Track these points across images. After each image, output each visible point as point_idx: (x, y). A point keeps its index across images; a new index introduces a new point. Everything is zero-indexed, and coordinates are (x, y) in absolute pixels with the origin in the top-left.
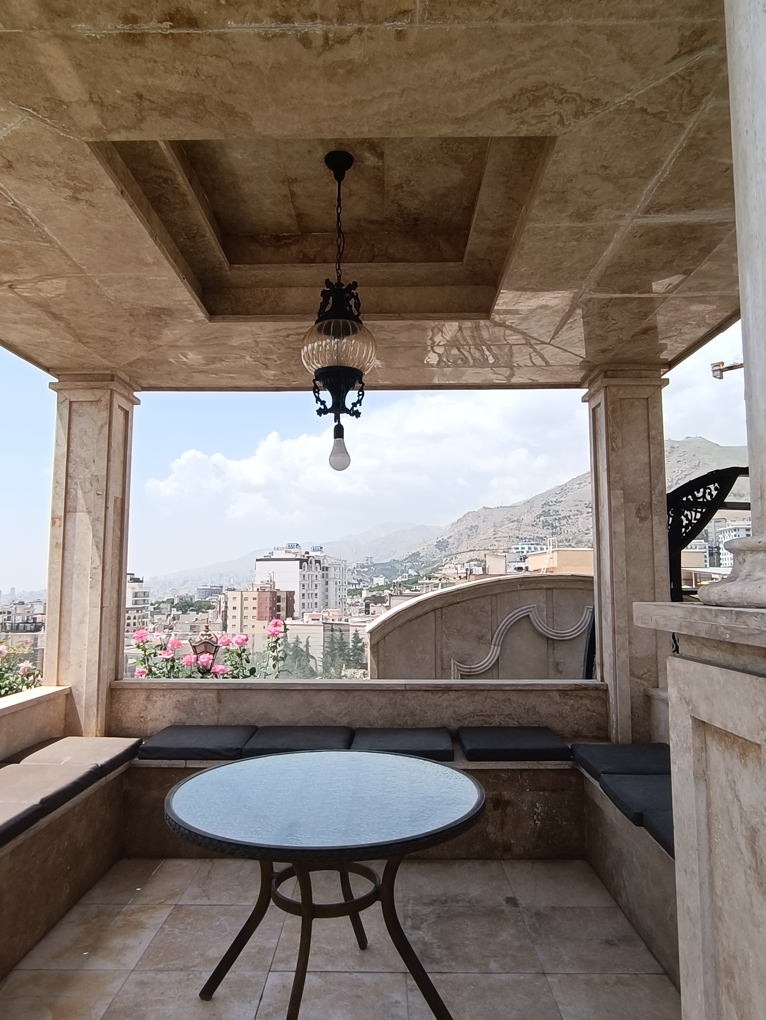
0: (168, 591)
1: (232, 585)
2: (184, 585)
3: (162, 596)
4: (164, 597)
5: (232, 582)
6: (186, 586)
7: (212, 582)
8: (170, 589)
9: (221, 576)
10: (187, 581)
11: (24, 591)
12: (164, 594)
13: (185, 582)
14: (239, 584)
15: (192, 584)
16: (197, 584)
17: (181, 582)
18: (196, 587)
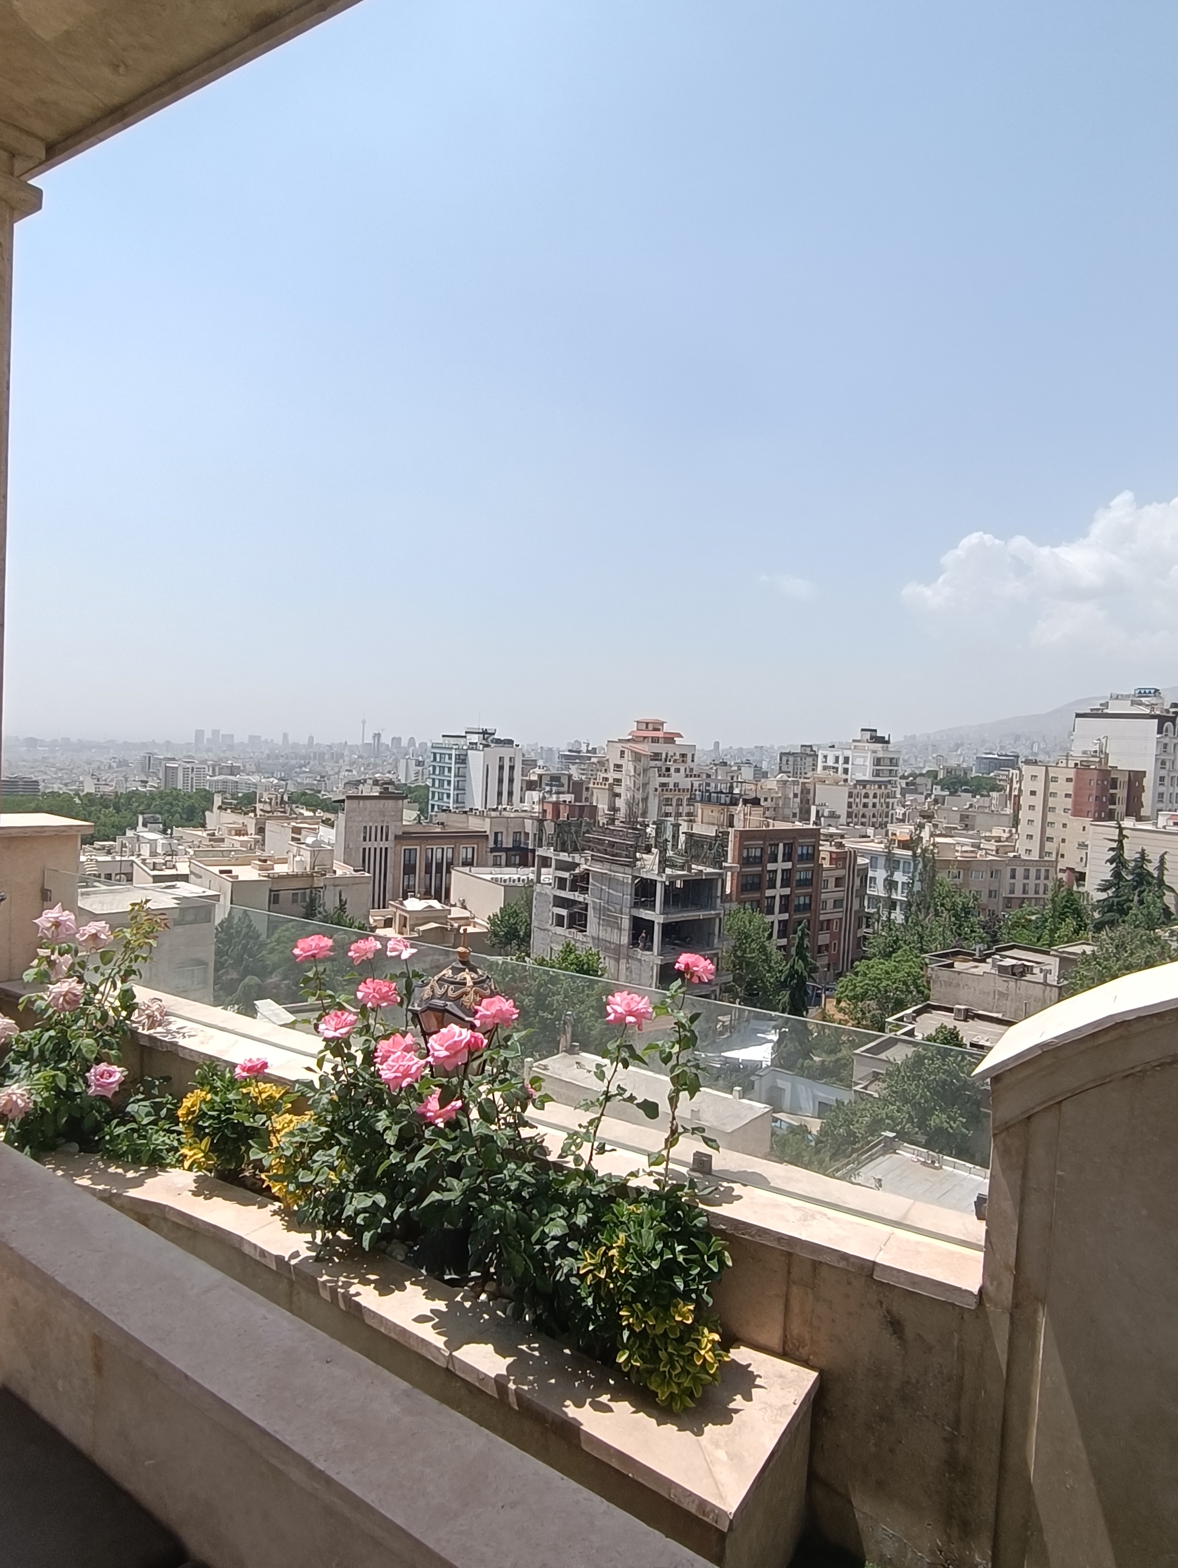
0: (930, 758)
1: (1036, 754)
2: (956, 751)
3: (921, 765)
4: (924, 767)
5: (1035, 750)
6: (959, 752)
7: (1002, 748)
8: (935, 755)
9: (1017, 738)
10: (962, 745)
11: (731, 748)
12: (925, 762)
13: (958, 746)
14: (1048, 753)
15: (969, 749)
16: (977, 749)
17: (951, 746)
18: (975, 754)
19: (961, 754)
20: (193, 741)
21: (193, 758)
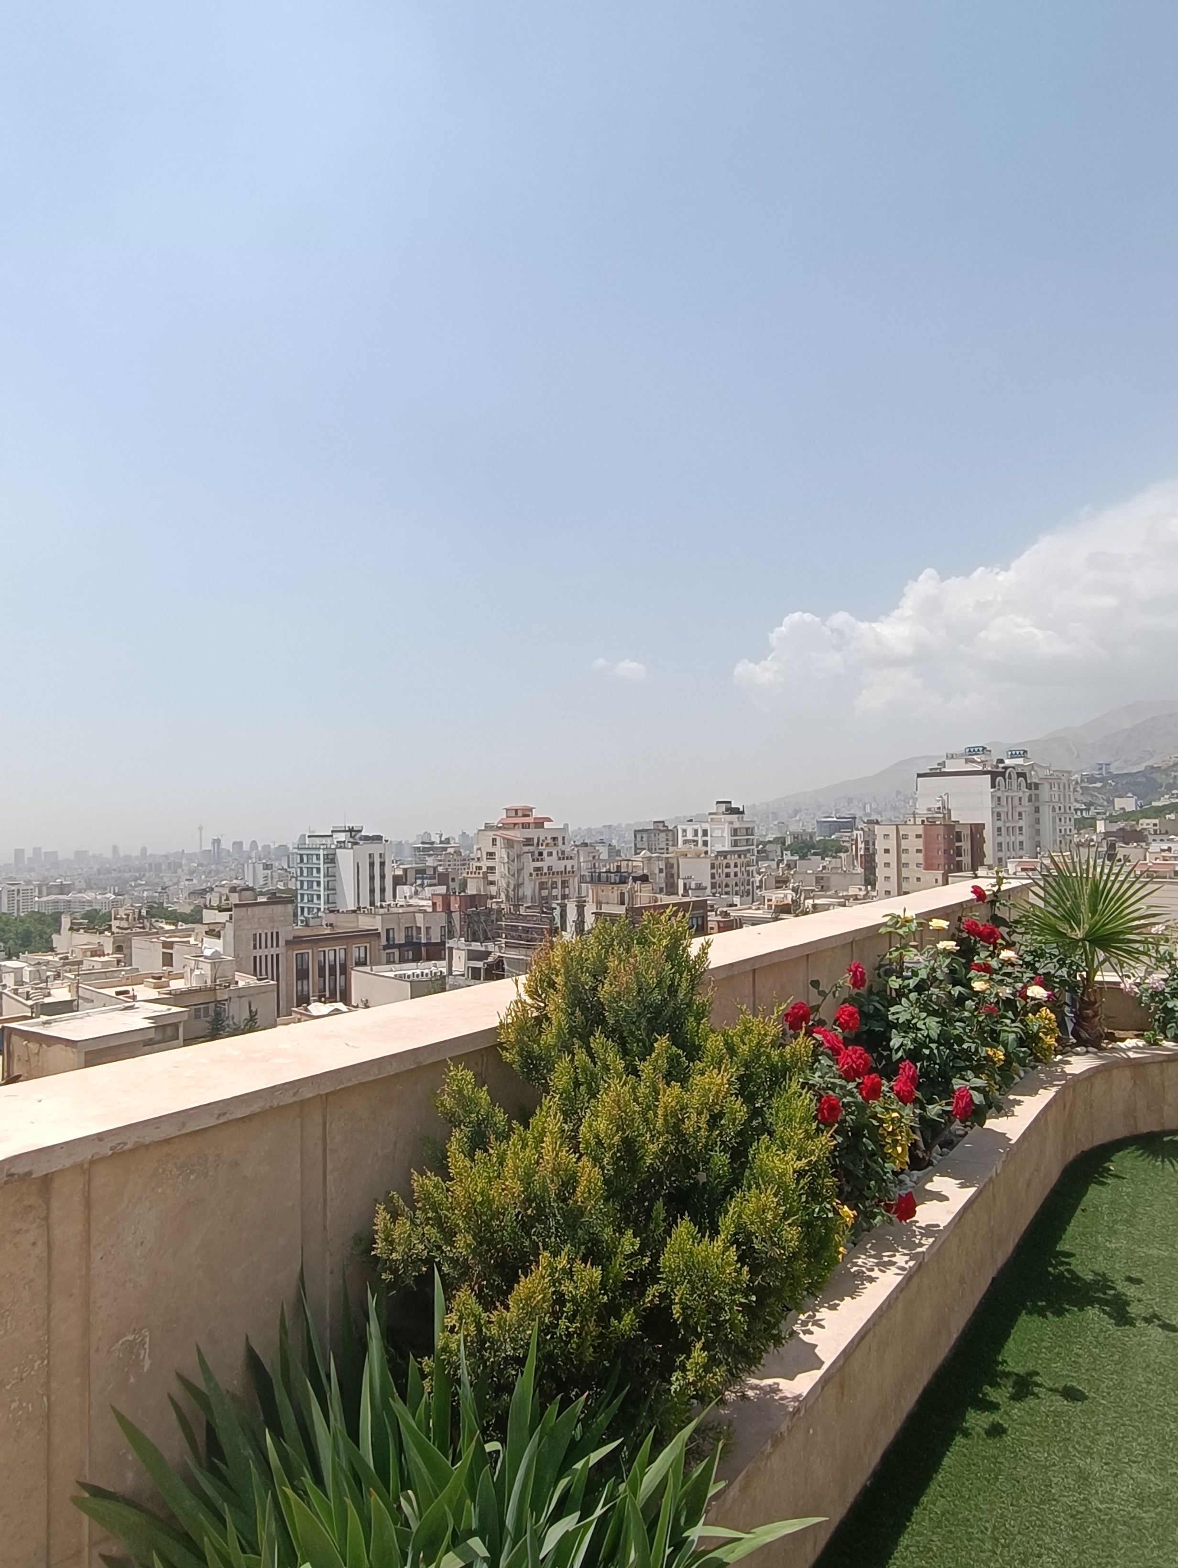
0: (771, 825)
1: (869, 815)
2: (795, 816)
3: (764, 833)
4: (767, 835)
5: (868, 810)
6: (797, 818)
7: (837, 811)
8: (776, 823)
9: (850, 801)
10: (800, 810)
11: (580, 829)
12: (767, 830)
13: (796, 812)
14: (880, 813)
15: (806, 814)
16: (814, 814)
17: (790, 812)
18: (813, 818)
19: (800, 820)
20: (12, 861)
21: (15, 879)
